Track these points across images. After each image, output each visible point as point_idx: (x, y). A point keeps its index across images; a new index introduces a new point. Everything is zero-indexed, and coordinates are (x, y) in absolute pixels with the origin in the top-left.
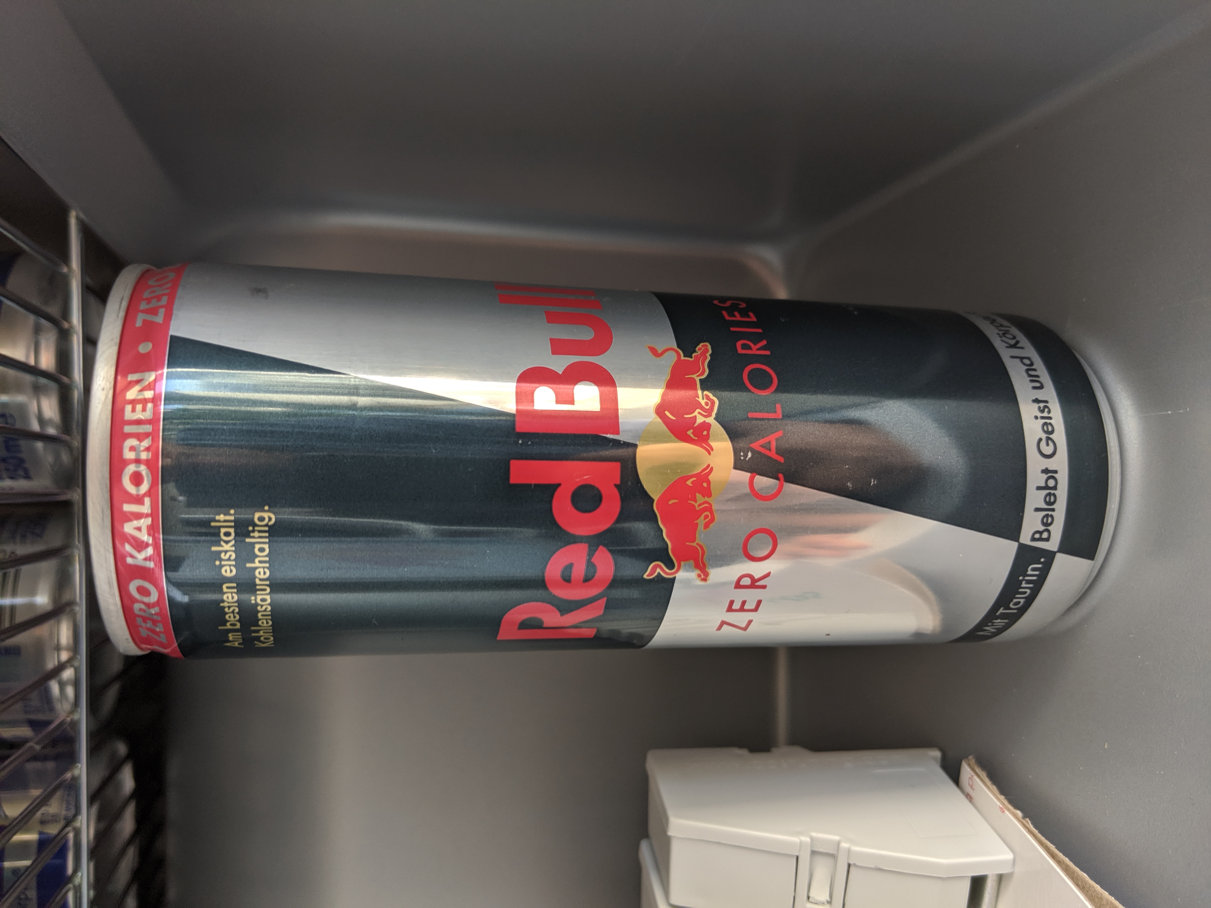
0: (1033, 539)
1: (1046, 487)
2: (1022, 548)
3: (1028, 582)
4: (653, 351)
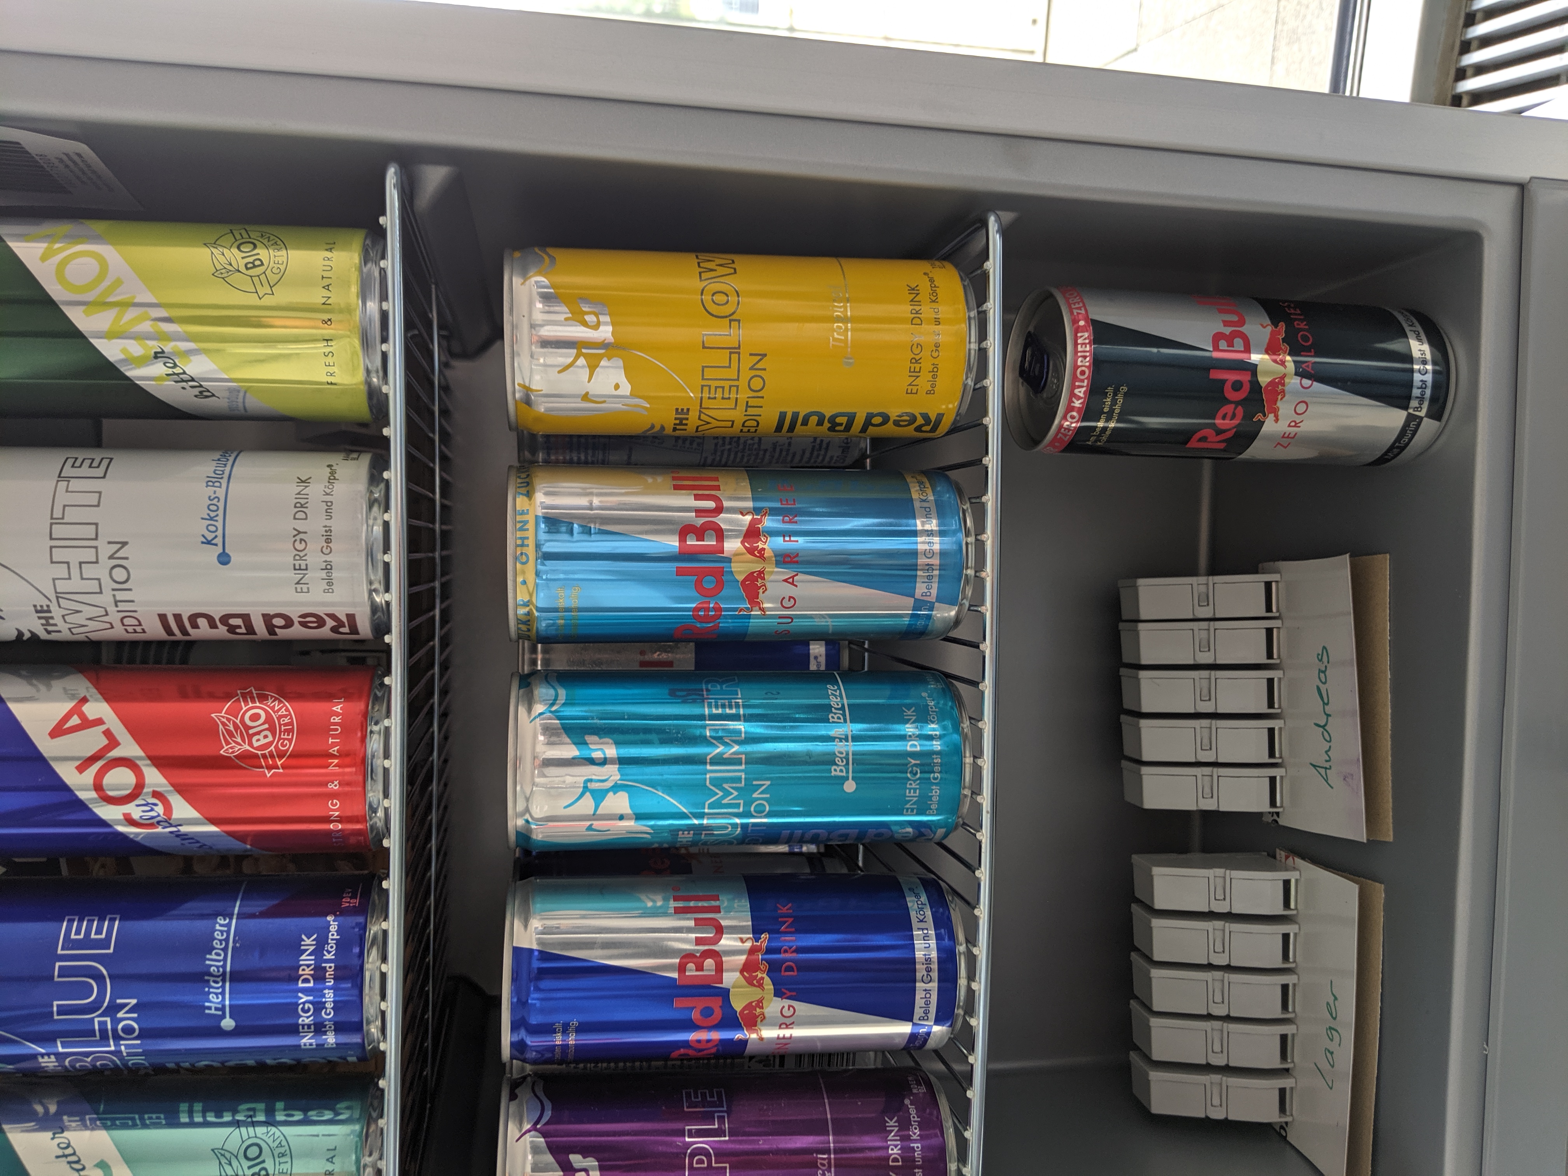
0: (1414, 411)
1: (1421, 388)
2: (1409, 414)
3: (1410, 430)
4: (1262, 325)
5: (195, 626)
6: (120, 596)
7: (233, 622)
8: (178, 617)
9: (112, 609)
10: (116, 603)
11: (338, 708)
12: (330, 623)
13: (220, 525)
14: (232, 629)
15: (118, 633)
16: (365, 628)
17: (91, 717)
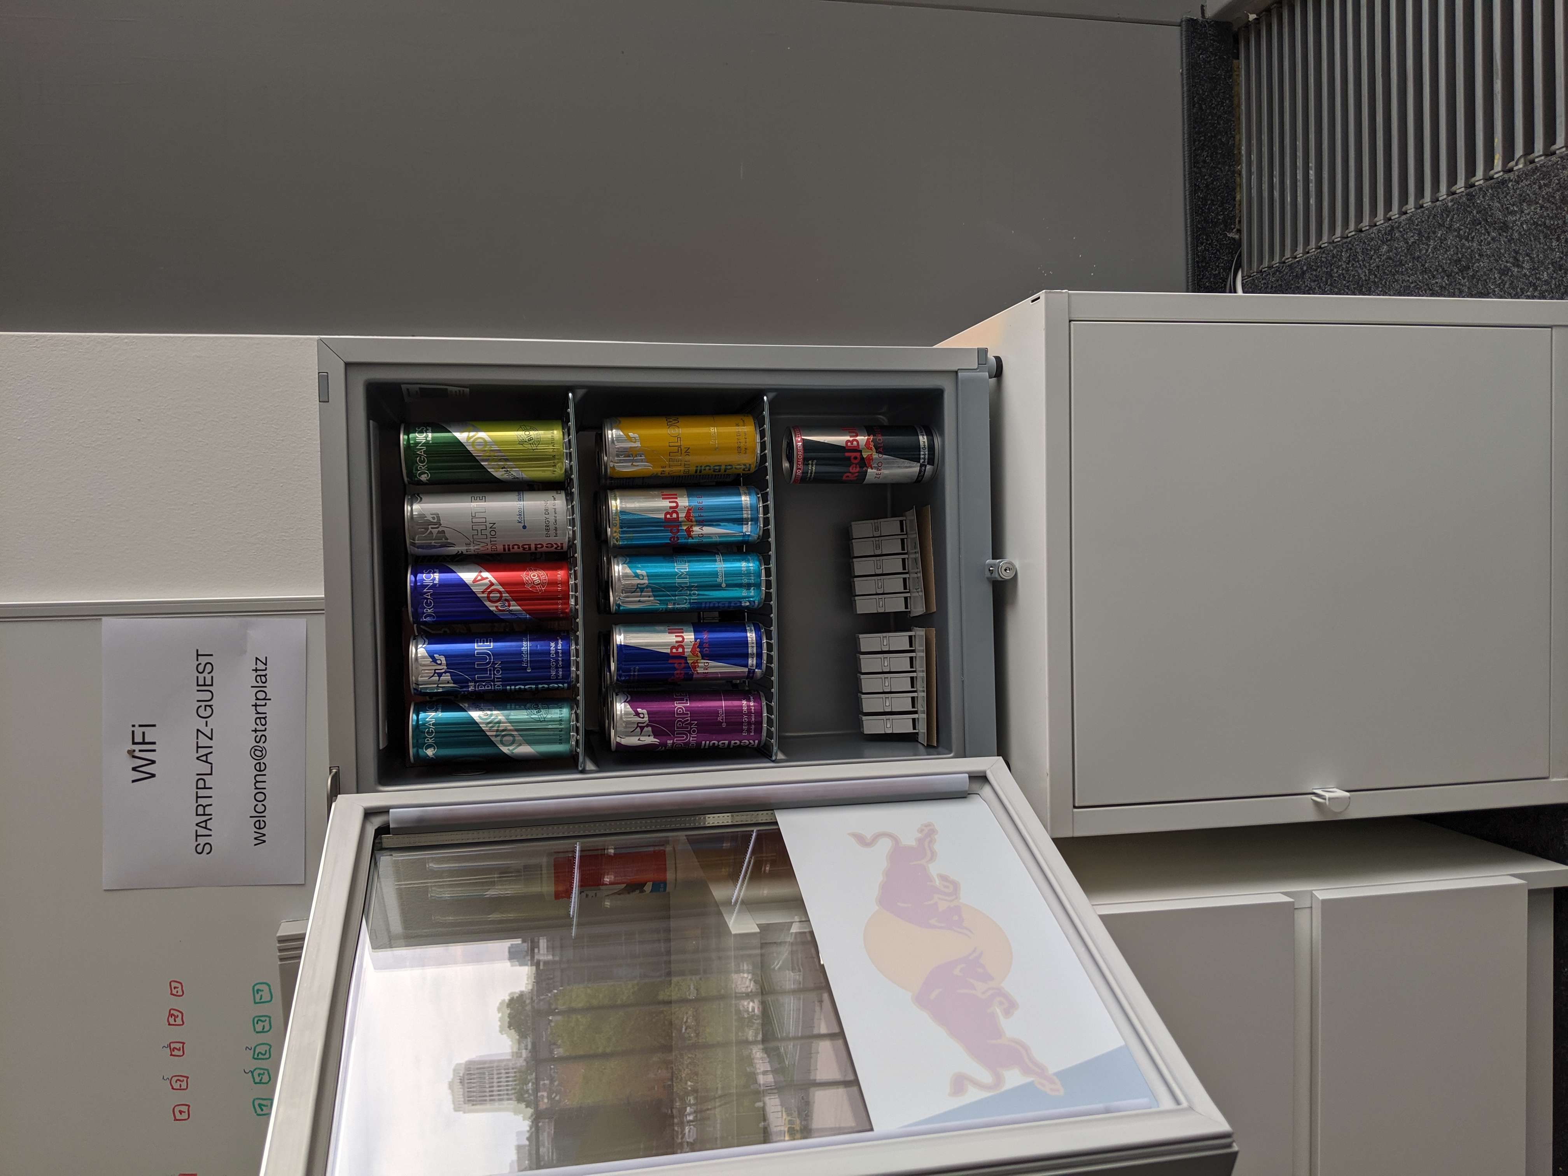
0: (923, 463)
1: (924, 454)
2: (921, 464)
3: (924, 470)
4: (864, 436)
5: (513, 548)
6: (492, 539)
7: (525, 546)
8: (509, 545)
9: (489, 544)
10: (491, 541)
11: (559, 572)
12: (555, 546)
13: (523, 517)
14: (524, 549)
15: (489, 551)
16: (565, 546)
17: (484, 576)
